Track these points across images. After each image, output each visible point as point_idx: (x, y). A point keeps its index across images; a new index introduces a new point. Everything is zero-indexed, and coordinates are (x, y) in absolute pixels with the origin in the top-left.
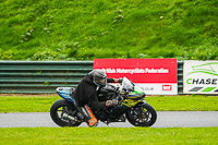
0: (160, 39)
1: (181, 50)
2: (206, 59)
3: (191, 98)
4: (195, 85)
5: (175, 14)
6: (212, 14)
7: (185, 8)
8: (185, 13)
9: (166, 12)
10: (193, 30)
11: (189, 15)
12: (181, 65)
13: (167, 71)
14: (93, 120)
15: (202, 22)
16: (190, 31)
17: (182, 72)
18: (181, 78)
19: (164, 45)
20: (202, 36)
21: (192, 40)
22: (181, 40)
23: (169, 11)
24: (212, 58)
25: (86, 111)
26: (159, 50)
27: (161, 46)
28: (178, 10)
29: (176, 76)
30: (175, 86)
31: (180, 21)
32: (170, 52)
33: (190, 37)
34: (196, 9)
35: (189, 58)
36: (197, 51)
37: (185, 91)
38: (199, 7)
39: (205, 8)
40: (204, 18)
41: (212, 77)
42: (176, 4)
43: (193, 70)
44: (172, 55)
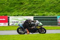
0: (3, 11)
1: (9, 14)
2: (16, 16)
3: (12, 27)
4: (13, 23)
5: (7, 4)
6: (17, 3)
7: (10, 2)
8: (10, 3)
9: (4, 3)
10: (12, 8)
11: (11, 4)
12: (9, 18)
13: (5, 19)
14: (28, 32)
15: (14, 6)
16: (11, 8)
17: (9, 19)
18: (9, 21)
19: (4, 12)
20: (14, 10)
21: (12, 11)
22: (9, 11)
23: (5, 3)
24: (17, 16)
25: (26, 30)
26: (3, 14)
27: (3, 12)
28: (8, 2)
29: (7, 21)
30: (7, 23)
31: (8, 5)
32: (6, 14)
33: (11, 10)
34: (13, 2)
35: (11, 16)
36: (13, 14)
37: (10, 25)
38: (14, 2)
39: (15, 2)
40: (15, 5)
41: (17, 21)
42: (7, 1)
43: (12, 19)
44: (6, 15)
